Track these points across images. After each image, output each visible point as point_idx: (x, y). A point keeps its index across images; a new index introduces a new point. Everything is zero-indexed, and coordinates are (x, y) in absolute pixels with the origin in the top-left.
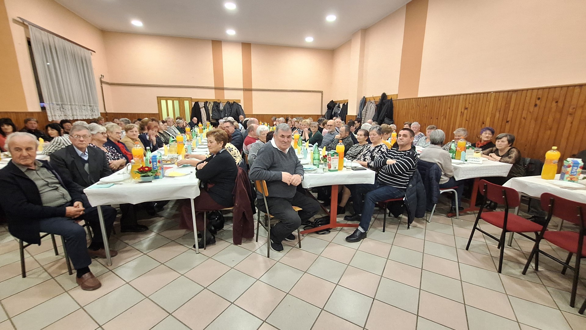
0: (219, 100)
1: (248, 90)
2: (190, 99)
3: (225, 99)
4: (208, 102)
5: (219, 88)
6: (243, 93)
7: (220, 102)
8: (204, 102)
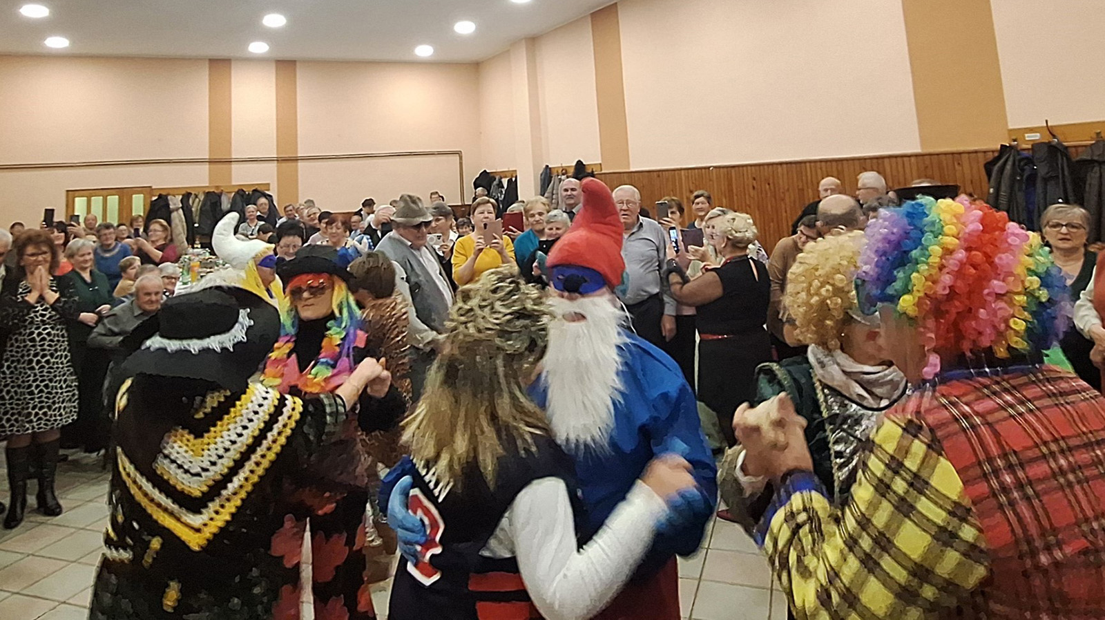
0: (217, 187)
1: (287, 160)
2: (147, 190)
3: (234, 183)
4: (191, 194)
5: (220, 161)
6: (276, 168)
7: (220, 191)
8: (183, 195)
